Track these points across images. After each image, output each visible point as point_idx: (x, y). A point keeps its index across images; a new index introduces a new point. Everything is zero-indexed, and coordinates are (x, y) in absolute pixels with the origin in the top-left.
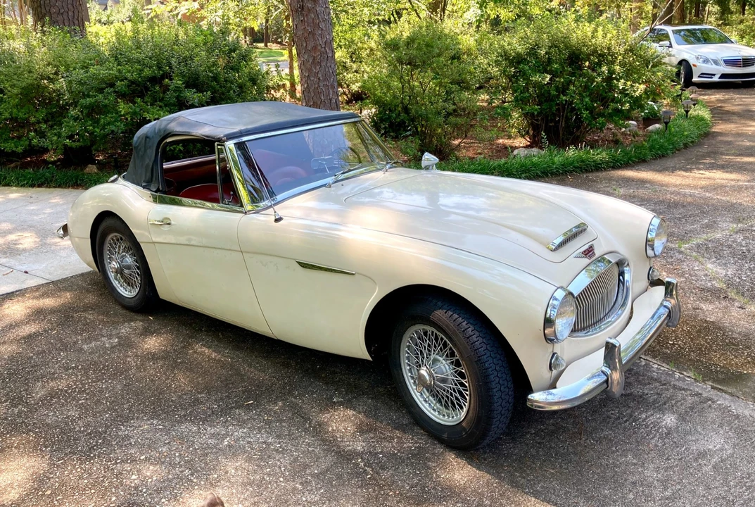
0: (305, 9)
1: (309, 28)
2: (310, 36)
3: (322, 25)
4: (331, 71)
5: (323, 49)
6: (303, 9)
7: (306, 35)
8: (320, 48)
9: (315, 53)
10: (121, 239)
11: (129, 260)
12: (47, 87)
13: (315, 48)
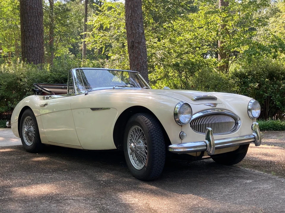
0: (134, 47)
1: (136, 55)
2: (136, 59)
3: (142, 54)
4: (145, 75)
5: (142, 65)
6: (133, 47)
7: (134, 58)
8: (140, 64)
9: (138, 67)
10: (31, 120)
11: (32, 129)
12: (19, 84)
13: (138, 64)
